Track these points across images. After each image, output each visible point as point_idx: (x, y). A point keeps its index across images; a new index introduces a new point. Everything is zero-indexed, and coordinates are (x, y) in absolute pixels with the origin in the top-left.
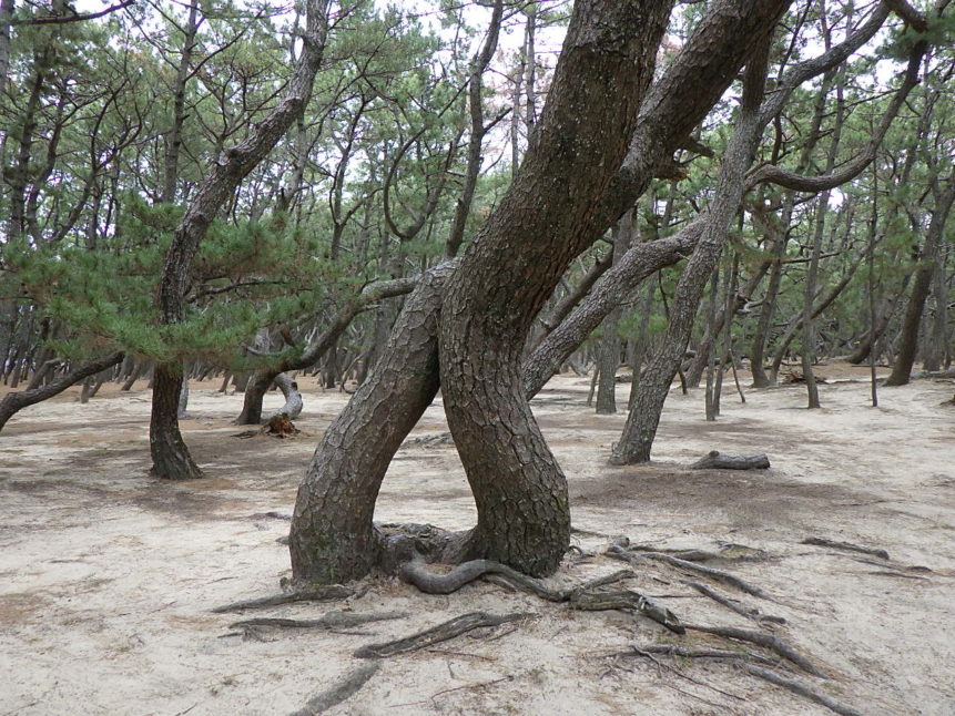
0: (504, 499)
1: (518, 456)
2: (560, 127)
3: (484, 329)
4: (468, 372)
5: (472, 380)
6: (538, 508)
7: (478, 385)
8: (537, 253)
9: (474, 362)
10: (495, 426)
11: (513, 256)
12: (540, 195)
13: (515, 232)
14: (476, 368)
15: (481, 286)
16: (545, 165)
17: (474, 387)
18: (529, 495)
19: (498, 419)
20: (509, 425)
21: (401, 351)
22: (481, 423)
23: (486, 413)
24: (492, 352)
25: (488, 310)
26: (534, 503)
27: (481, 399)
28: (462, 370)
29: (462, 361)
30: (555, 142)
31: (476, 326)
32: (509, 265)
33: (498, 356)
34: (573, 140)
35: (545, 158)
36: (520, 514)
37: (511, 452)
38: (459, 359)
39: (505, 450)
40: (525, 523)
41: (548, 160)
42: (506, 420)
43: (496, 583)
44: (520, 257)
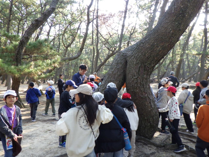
0: (146, 118)
1: (151, 106)
2: (182, 7)
3: (144, 68)
4: (139, 81)
5: (140, 84)
6: (154, 120)
7: (142, 85)
8: (165, 46)
9: (141, 78)
10: (146, 97)
11: (158, 47)
12: (170, 28)
13: (159, 39)
14: (141, 80)
15: (145, 55)
16: (174, 18)
17: (141, 86)
18: (153, 117)
19: (146, 95)
20: (149, 97)
21: (115, 75)
22: (142, 96)
23: (143, 93)
24: (146, 75)
25: (146, 63)
26: (154, 119)
27: (142, 89)
28: (137, 80)
29: (137, 78)
30: (179, 11)
31: (142, 67)
32: (155, 49)
33: (147, 76)
34: (186, 10)
35: (175, 16)
36: (150, 122)
37: (149, 105)
38: (136, 77)
39: (148, 104)
40: (151, 125)
41: (176, 17)
42: (148, 95)
43: (141, 142)
44: (159, 47)
